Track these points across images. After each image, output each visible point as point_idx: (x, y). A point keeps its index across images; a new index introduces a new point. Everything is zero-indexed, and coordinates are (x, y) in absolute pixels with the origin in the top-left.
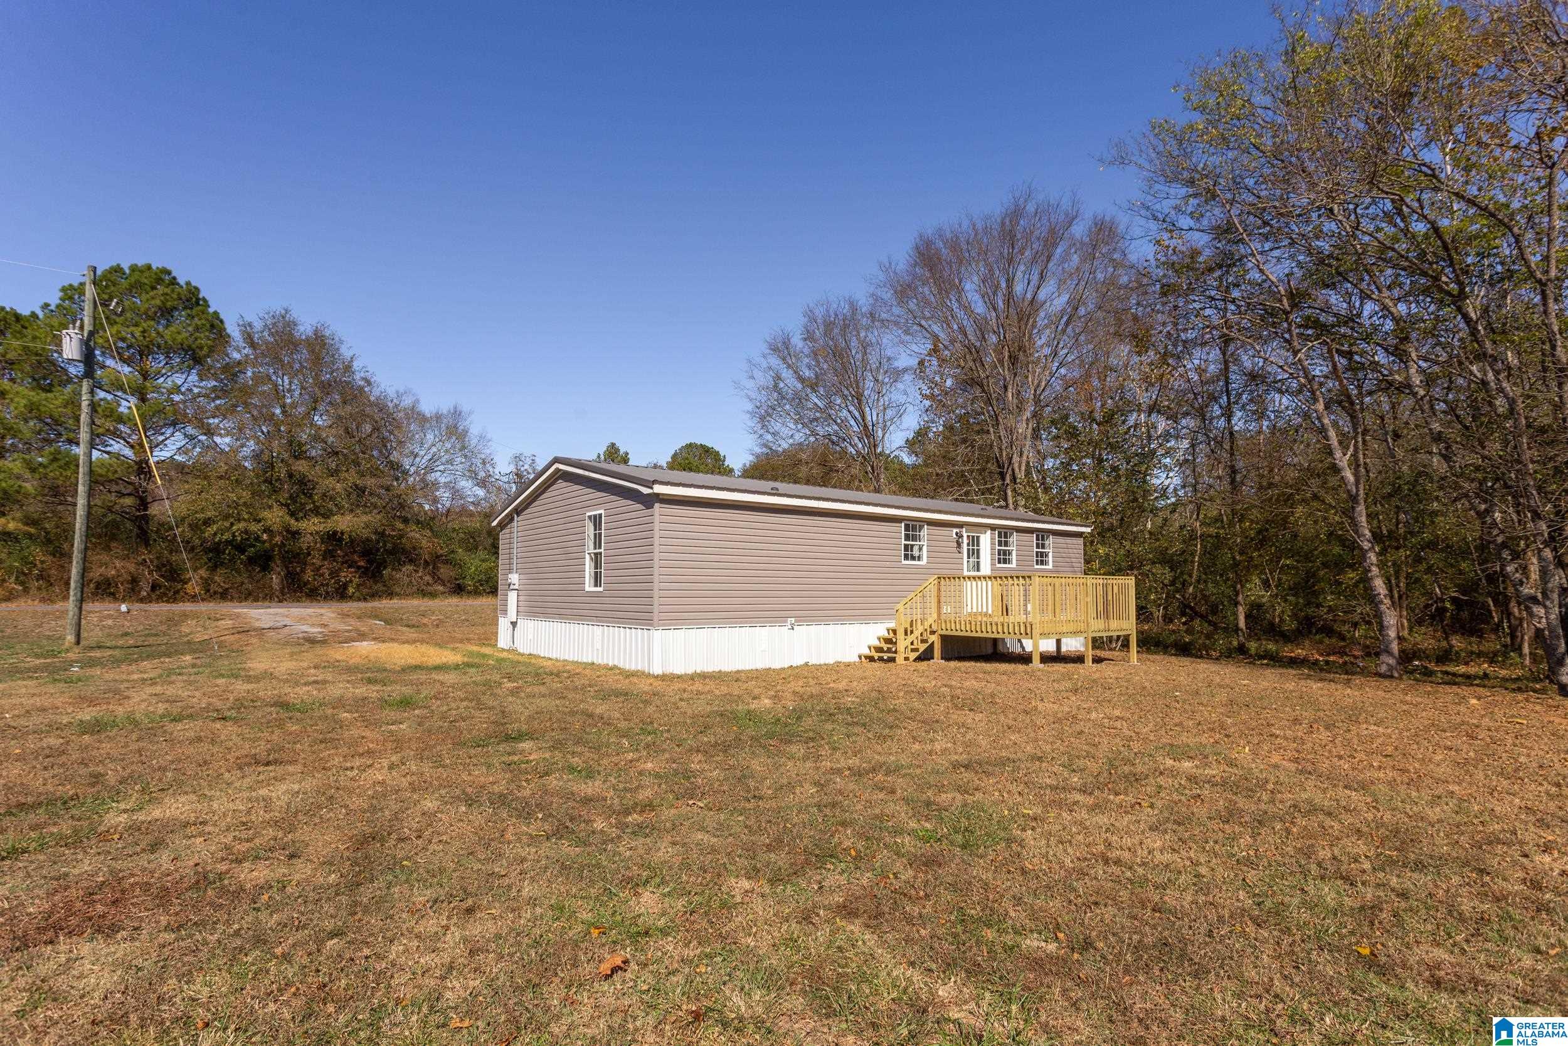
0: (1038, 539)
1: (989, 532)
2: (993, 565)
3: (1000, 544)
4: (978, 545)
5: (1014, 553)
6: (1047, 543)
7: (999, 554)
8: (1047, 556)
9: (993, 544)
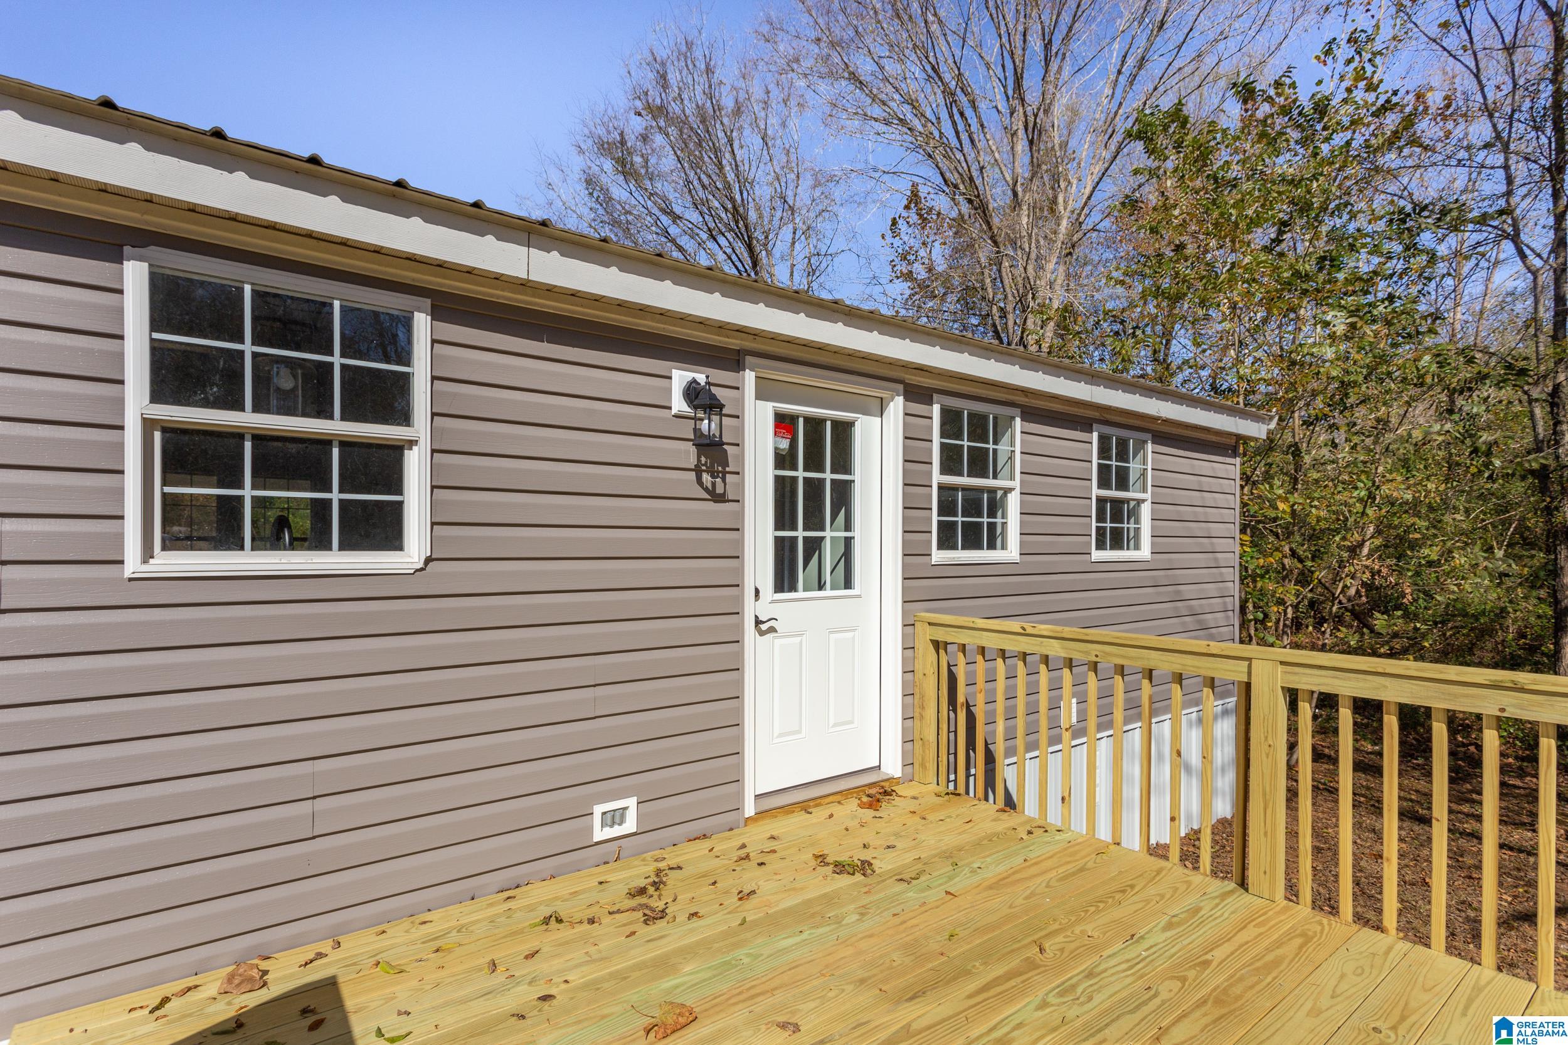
0: (1104, 452)
1: (897, 406)
2: (912, 553)
3: (951, 461)
4: (843, 463)
5: (1013, 503)
6: (1134, 466)
7: (946, 507)
8: (1134, 514)
9: (913, 460)
